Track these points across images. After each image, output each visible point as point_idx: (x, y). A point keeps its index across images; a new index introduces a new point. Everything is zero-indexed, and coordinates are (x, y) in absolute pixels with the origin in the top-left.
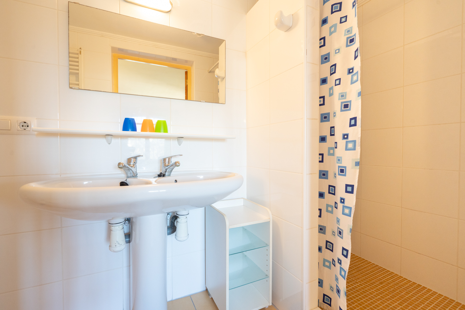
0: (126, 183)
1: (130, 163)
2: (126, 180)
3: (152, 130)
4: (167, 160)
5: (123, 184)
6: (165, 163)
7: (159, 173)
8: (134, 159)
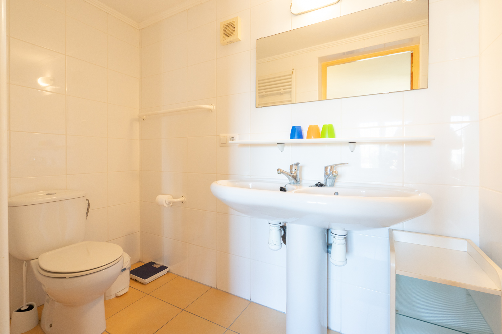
0: (285, 189)
1: (292, 169)
2: (285, 186)
3: (318, 136)
4: (329, 168)
5: (282, 189)
6: (327, 172)
7: (317, 183)
8: (295, 166)
